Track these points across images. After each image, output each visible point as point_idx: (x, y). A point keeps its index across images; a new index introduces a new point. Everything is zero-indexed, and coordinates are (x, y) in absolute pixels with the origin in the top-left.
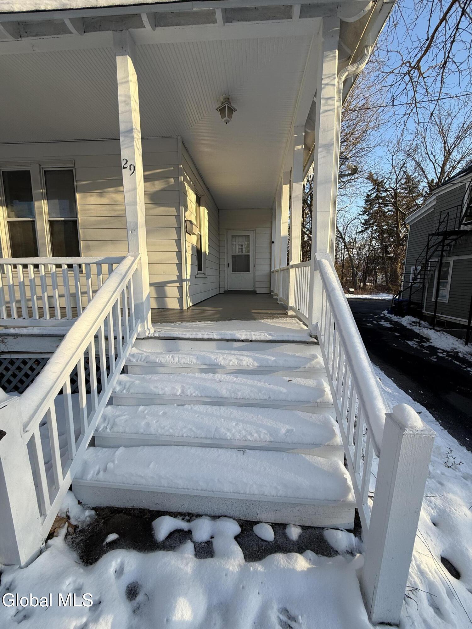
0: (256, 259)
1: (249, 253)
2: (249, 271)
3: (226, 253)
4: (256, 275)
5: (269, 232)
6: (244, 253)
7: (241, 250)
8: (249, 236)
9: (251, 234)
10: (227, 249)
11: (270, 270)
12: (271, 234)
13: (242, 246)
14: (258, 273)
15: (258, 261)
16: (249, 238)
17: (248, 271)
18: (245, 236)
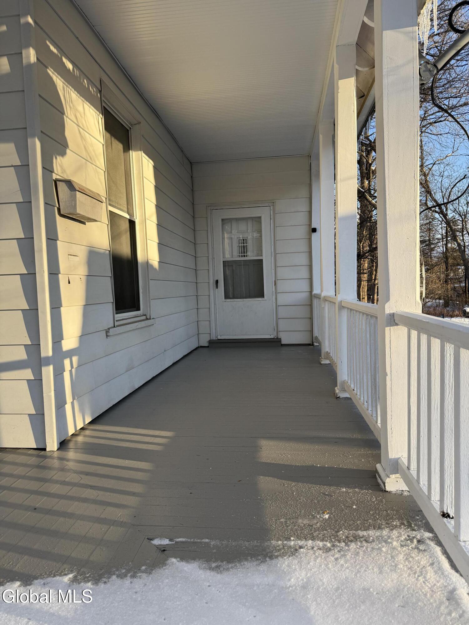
0: (278, 269)
1: (262, 256)
2: (262, 295)
3: (210, 257)
4: (279, 304)
5: (305, 208)
6: (251, 256)
7: (244, 250)
8: (260, 217)
9: (264, 213)
10: (213, 248)
11: (311, 291)
12: (310, 212)
13: (244, 241)
14: (283, 299)
15: (282, 273)
16: (261, 223)
17: (260, 294)
18: (252, 218)
